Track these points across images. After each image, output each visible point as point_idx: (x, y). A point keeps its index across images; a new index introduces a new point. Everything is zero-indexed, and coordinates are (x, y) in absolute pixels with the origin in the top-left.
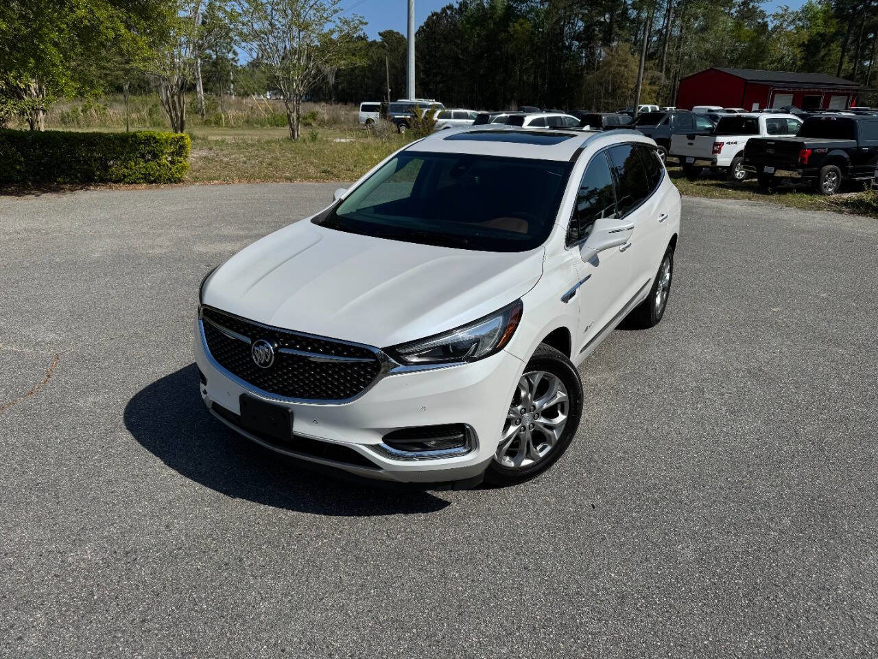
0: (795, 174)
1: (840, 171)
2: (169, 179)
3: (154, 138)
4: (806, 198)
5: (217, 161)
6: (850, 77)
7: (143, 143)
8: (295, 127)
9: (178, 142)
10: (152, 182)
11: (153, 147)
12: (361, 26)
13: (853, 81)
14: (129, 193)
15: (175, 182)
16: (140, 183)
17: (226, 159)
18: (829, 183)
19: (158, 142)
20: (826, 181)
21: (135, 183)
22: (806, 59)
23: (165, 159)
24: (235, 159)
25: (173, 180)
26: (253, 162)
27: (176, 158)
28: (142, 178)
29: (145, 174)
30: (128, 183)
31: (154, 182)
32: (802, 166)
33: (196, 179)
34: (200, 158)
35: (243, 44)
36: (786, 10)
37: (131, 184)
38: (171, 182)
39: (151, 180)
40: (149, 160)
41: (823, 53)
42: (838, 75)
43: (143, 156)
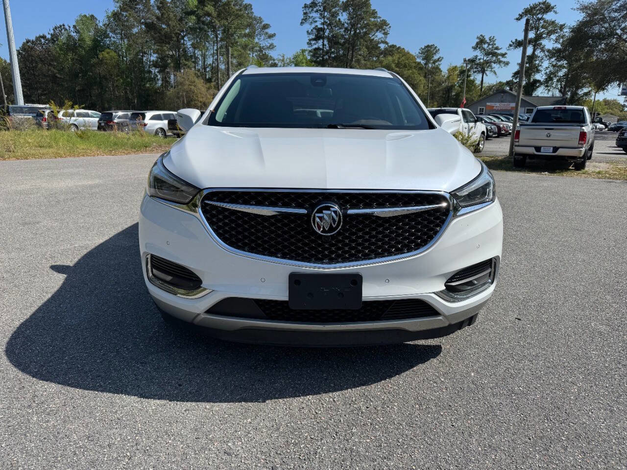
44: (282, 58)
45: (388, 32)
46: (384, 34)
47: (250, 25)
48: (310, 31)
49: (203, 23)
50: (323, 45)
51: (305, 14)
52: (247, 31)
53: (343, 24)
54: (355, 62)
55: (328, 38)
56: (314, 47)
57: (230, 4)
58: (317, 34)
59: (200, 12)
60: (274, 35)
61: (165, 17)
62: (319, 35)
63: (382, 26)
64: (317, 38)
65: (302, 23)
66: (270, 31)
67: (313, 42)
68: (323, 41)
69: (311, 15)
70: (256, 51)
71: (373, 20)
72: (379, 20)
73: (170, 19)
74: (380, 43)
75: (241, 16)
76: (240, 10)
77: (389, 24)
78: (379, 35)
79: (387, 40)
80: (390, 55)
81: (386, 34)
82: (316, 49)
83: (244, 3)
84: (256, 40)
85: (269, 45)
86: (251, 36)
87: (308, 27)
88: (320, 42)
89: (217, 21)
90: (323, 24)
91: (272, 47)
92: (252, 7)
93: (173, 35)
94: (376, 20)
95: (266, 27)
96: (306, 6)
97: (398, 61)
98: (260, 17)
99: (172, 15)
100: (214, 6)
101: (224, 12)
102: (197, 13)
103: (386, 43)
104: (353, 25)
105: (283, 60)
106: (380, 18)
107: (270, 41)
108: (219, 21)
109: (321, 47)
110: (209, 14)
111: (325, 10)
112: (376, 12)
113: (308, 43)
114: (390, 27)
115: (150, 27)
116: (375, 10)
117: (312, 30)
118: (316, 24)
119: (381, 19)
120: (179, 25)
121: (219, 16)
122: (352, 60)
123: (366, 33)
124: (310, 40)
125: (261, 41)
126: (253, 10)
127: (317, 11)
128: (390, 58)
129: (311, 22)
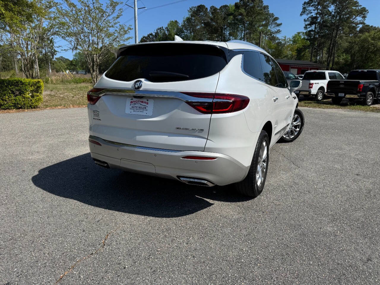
0: (356, 96)
1: (373, 95)
2: (30, 106)
3: (21, 82)
5: (57, 97)
6: (316, 62)
7: (14, 85)
8: (95, 79)
9: (36, 84)
10: (19, 108)
11: (21, 87)
14: (5, 115)
15: (34, 108)
16: (11, 109)
17: (62, 96)
19: (24, 84)
20: (368, 99)
21: (8, 109)
22: (297, 56)
23: (28, 95)
24: (67, 96)
25: (33, 107)
26: (78, 96)
27: (35, 94)
28: (13, 106)
29: (15, 103)
30: (4, 109)
31: (21, 108)
32: (359, 92)
33: (47, 106)
34: (47, 95)
35: (67, 38)
36: (285, 38)
37: (6, 109)
38: (32, 108)
39: (18, 107)
40: (17, 95)
41: (303, 54)
42: (311, 61)
43: (13, 93)
44: (284, 39)
45: (366, 16)
46: (363, 17)
47: (266, 19)
48: (306, 19)
49: (237, 19)
50: (315, 28)
51: (304, 8)
52: (264, 23)
53: (331, 13)
54: (339, 38)
55: (319, 23)
56: (309, 29)
57: (255, 7)
58: (312, 21)
59: (236, 13)
60: (280, 24)
61: (216, 18)
62: (313, 21)
63: (363, 12)
64: (311, 24)
65: (301, 15)
66: (278, 22)
67: (308, 26)
68: (316, 25)
69: (308, 9)
70: (268, 35)
71: (354, 8)
72: (360, 8)
73: (218, 19)
74: (359, 24)
75: (262, 14)
76: (261, 10)
77: (368, 10)
78: (359, 19)
79: (365, 22)
80: (367, 31)
81: (364, 17)
82: (310, 31)
83: (264, 5)
84: (269, 28)
85: (277, 30)
86: (266, 25)
87: (305, 17)
88: (313, 26)
89: (246, 18)
90: (317, 14)
91: (279, 31)
92: (269, 7)
93: (219, 28)
94: (357, 8)
95: (276, 19)
96: (305, 3)
97: (374, 36)
98: (272, 14)
99: (219, 17)
100: (245, 9)
101: (251, 12)
102: (234, 14)
103: (364, 23)
104: (338, 13)
105: (285, 40)
106: (361, 6)
107: (278, 28)
108: (247, 18)
109: (314, 29)
110: (241, 14)
111: (318, 4)
112: (358, 3)
113: (304, 27)
114: (368, 12)
115: (207, 24)
116: (357, 1)
117: (308, 19)
118: (311, 14)
119: (362, 7)
120: (223, 22)
121: (247, 15)
122: (336, 37)
123: (348, 18)
124: (306, 25)
125: (272, 28)
126: (269, 10)
127: (313, 6)
128: (367, 34)
129: (308, 13)
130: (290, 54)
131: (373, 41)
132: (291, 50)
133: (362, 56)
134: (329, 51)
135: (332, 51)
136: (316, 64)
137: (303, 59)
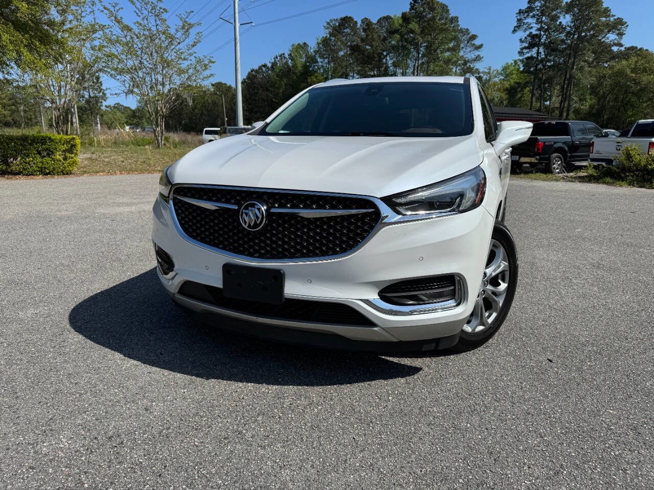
0: (533, 160)
1: (562, 158)
2: (62, 172)
3: (50, 138)
4: (543, 176)
5: (100, 161)
6: (539, 110)
7: (40, 143)
8: (160, 138)
9: (69, 142)
10: (47, 174)
11: (49, 146)
12: (210, 64)
13: (540, 112)
14: (29, 181)
15: (67, 174)
16: (37, 175)
17: (107, 160)
18: (556, 165)
19: (53, 141)
20: (554, 164)
21: (32, 175)
22: (509, 99)
23: (58, 156)
24: (114, 160)
25: (66, 173)
26: (130, 161)
27: (68, 155)
28: (39, 171)
29: (41, 168)
30: (27, 175)
31: (49, 174)
32: (538, 154)
33: (85, 172)
34: (86, 159)
35: (118, 77)
36: (490, 69)
37: (29, 175)
38: (64, 174)
39: (45, 172)
40: (44, 157)
41: (519, 96)
42: (531, 109)
43: (39, 153)
44: (487, 71)
45: (624, 32)
46: (618, 35)
47: (455, 38)
48: (523, 38)
49: (406, 40)
50: (538, 53)
51: (519, 20)
52: (451, 45)
53: (565, 28)
54: (577, 69)
55: (544, 45)
56: (526, 56)
57: (435, 19)
58: (532, 42)
59: (404, 30)
60: (480, 47)
61: (369, 38)
62: (533, 41)
63: (618, 25)
64: (531, 46)
65: (514, 31)
66: (477, 42)
67: (525, 51)
68: (538, 49)
69: (525, 21)
70: (460, 66)
71: (604, 19)
72: (612, 19)
73: (373, 40)
74: (612, 46)
75: (447, 30)
76: (445, 24)
77: (626, 23)
78: (612, 37)
79: (621, 42)
80: (624, 58)
81: (621, 35)
82: (528, 58)
83: (450, 16)
84: (461, 53)
85: (475, 57)
86: (455, 49)
87: (522, 34)
88: (535, 50)
89: (420, 38)
90: (539, 30)
91: (478, 58)
92: (459, 19)
93: (376, 55)
94: (608, 19)
95: (474, 37)
96: (520, 12)
97: (635, 66)
98: (467, 29)
99: (375, 36)
100: (418, 23)
101: (428, 27)
102: (400, 31)
103: (621, 45)
104: (577, 28)
105: (489, 73)
106: (613, 16)
107: (477, 53)
108: (422, 37)
109: (535, 55)
110: (412, 31)
111: (543, 14)
112: (610, 10)
113: (519, 52)
114: (627, 26)
115: (355, 49)
116: (608, 8)
117: (526, 38)
118: (531, 31)
119: (616, 17)
120: (382, 44)
121: (422, 32)
122: (572, 68)
123: (593, 36)
124: (522, 49)
125: (467, 53)
126: (459, 23)
127: (533, 16)
128: (624, 62)
129: (526, 29)
130: (497, 97)
131: (633, 75)
132: (499, 90)
133: (616, 100)
134: (563, 91)
135: (567, 92)
136: (538, 113)
137: (518, 106)
